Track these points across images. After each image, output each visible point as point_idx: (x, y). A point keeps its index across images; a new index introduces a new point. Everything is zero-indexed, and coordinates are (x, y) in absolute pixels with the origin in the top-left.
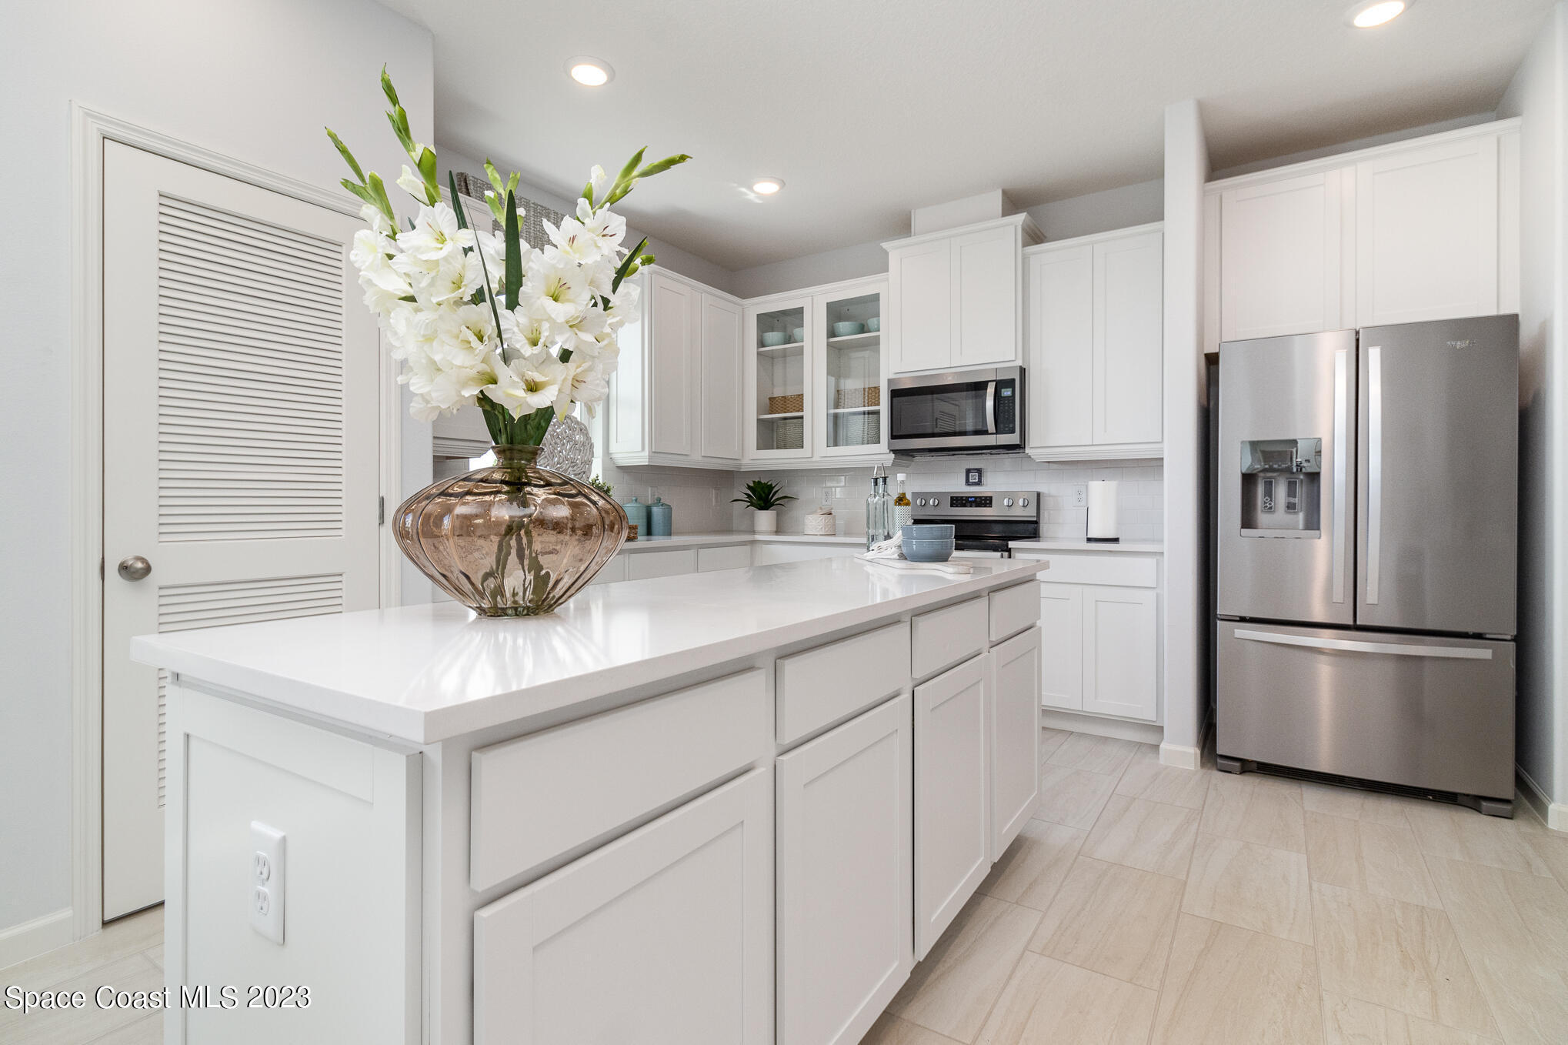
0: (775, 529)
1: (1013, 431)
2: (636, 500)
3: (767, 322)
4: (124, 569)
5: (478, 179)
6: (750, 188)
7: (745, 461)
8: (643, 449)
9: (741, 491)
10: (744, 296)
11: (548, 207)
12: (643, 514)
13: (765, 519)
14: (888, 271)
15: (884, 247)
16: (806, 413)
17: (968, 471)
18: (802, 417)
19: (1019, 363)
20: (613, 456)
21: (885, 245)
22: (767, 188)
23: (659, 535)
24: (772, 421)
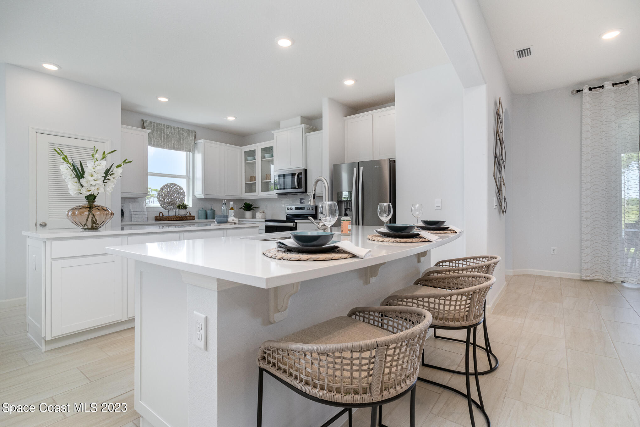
0: (251, 217)
1: (302, 188)
2: (203, 209)
3: (247, 154)
4: (41, 225)
5: (147, 121)
6: (227, 118)
7: (242, 196)
8: (202, 194)
9: (241, 206)
10: (241, 146)
11: (171, 125)
12: (204, 212)
13: (248, 214)
14: (274, 140)
16: (256, 182)
17: (300, 199)
18: (255, 183)
19: (304, 168)
20: (196, 196)
21: (274, 132)
22: (231, 119)
23: (209, 219)
24: (251, 184)
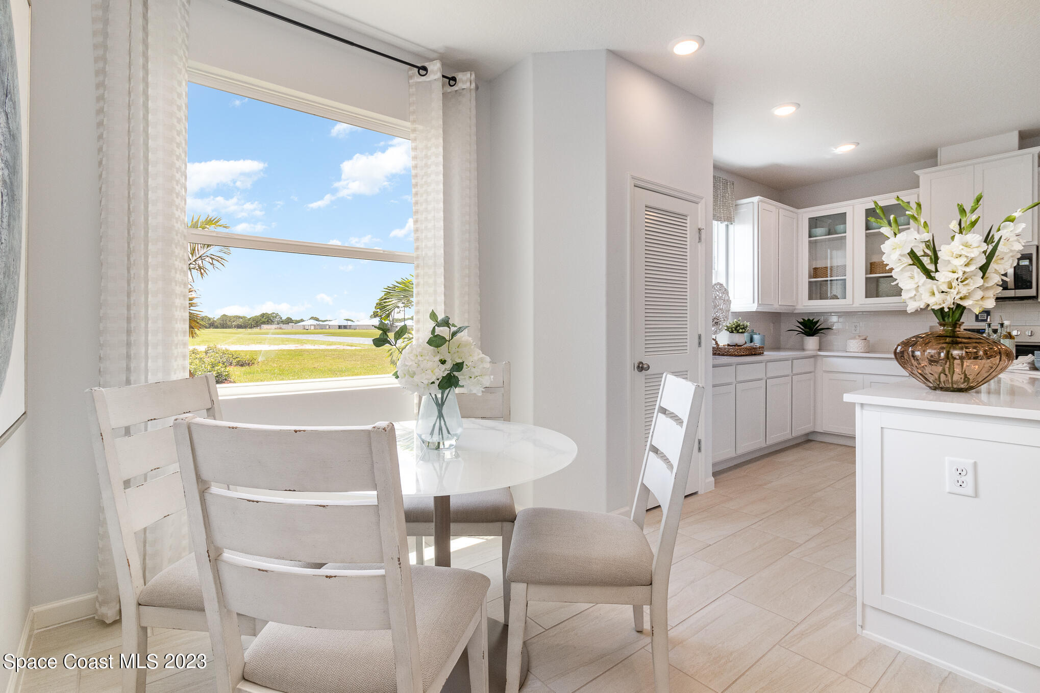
0: (818, 348)
1: (1030, 287)
3: (814, 223)
7: (799, 307)
8: (754, 302)
9: (794, 324)
10: (798, 208)
13: (811, 342)
14: (918, 188)
15: (916, 173)
16: (848, 277)
18: (844, 280)
21: (917, 172)
22: (846, 148)
24: (820, 282)
